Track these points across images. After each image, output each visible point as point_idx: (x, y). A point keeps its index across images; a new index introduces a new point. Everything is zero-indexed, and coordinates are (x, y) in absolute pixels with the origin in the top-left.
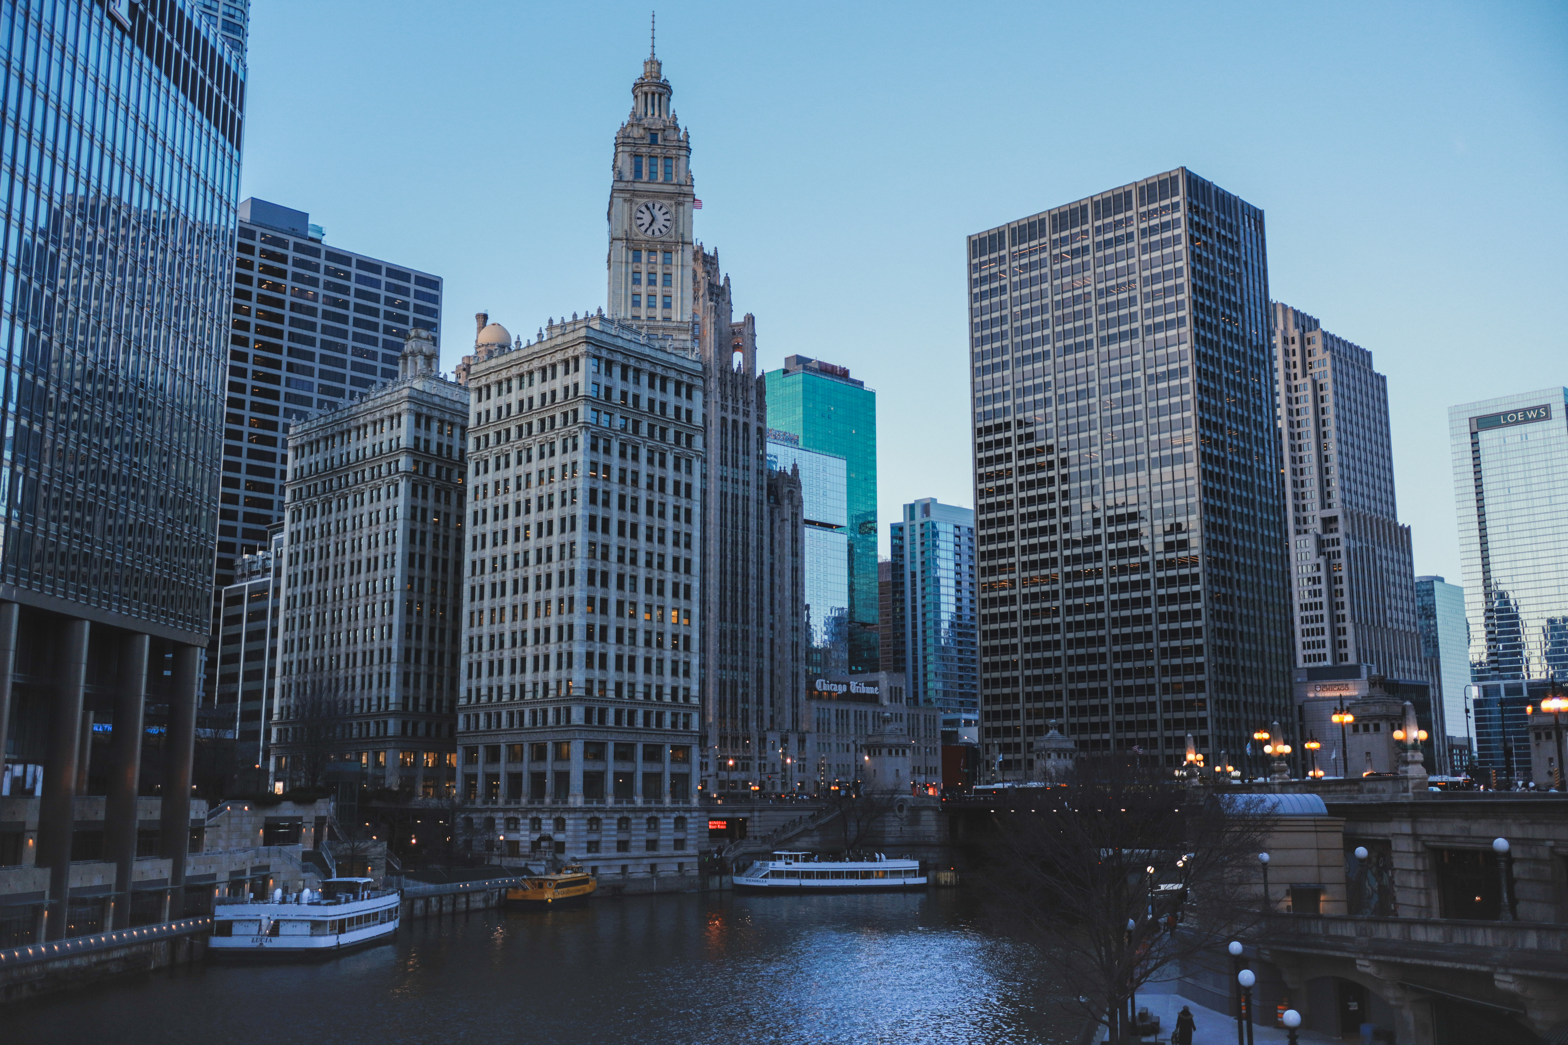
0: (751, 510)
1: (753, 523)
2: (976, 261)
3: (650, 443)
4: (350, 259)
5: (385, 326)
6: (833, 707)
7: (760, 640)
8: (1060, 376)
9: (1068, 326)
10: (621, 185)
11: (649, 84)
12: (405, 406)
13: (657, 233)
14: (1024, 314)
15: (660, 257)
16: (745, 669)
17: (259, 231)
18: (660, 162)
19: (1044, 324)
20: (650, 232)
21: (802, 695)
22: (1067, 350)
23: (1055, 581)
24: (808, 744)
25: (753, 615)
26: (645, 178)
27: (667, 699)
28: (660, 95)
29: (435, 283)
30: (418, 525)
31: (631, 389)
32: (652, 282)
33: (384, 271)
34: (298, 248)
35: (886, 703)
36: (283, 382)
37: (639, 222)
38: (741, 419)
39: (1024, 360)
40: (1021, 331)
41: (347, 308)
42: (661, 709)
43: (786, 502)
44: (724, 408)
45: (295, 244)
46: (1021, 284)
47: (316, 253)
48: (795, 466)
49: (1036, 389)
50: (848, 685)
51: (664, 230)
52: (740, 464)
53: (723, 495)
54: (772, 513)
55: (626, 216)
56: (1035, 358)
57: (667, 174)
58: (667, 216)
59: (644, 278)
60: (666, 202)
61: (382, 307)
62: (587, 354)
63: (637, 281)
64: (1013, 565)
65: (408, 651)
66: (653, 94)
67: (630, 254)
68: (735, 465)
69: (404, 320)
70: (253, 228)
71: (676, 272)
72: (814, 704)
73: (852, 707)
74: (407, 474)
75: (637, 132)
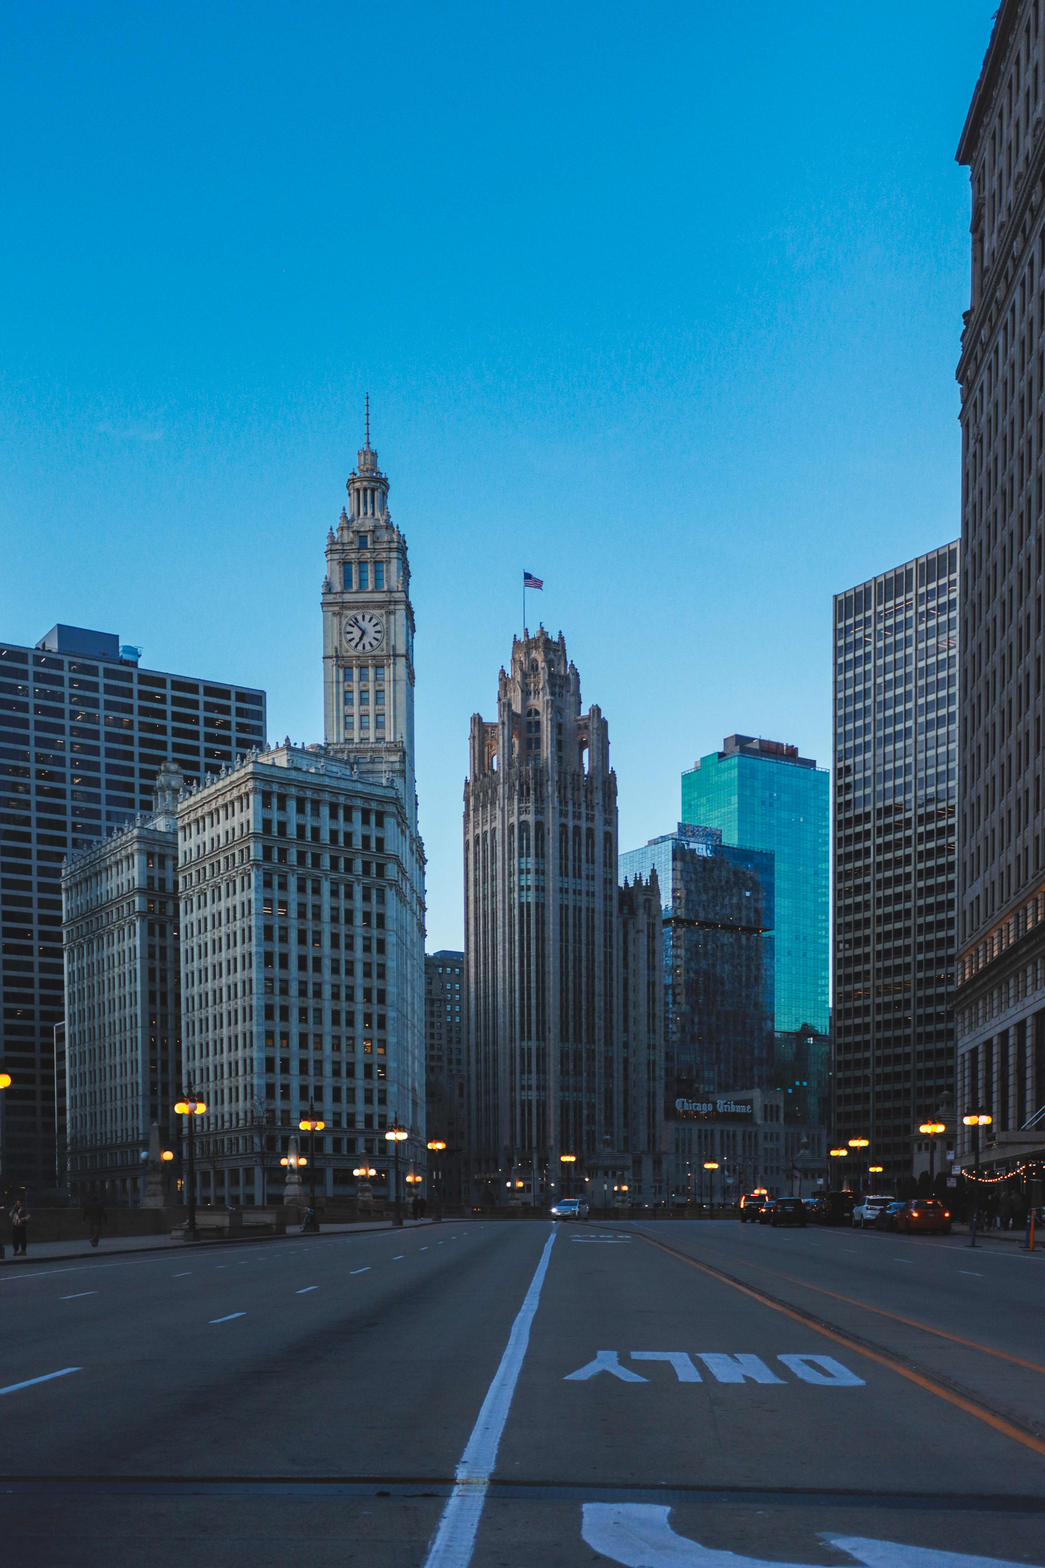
0: (597, 922)
1: (599, 937)
2: (841, 625)
3: (334, 875)
4: (164, 680)
5: (206, 749)
6: (695, 1128)
7: (609, 1060)
8: (921, 756)
9: (932, 697)
10: (330, 598)
11: (361, 480)
12: (136, 846)
13: (368, 647)
14: (887, 685)
15: (371, 672)
16: (591, 1090)
17: (67, 659)
18: (370, 568)
19: (907, 696)
20: (360, 647)
21: (660, 1116)
22: (928, 725)
23: (907, 990)
24: (665, 1166)
25: (599, 1034)
26: (355, 587)
27: (360, 1125)
28: (373, 490)
29: (258, 698)
30: (157, 964)
31: (309, 822)
32: (363, 701)
33: (201, 690)
34: (108, 673)
35: (759, 1121)
36: (104, 816)
37: (349, 637)
38: (584, 825)
39: (886, 740)
40: (885, 705)
41: (165, 733)
42: (353, 1136)
43: (641, 912)
44: (563, 814)
45: (106, 670)
46: (886, 650)
47: (128, 677)
48: (654, 871)
49: (896, 772)
50: (715, 1104)
51: (375, 643)
52: (584, 874)
53: (563, 908)
54: (625, 925)
55: (336, 631)
56: (896, 736)
57: (378, 580)
58: (378, 628)
59: (356, 696)
60: (376, 612)
61: (202, 729)
62: (255, 790)
63: (348, 701)
64: (867, 972)
65: (153, 1084)
66: (365, 490)
67: (341, 672)
68: (577, 874)
69: (226, 740)
70: (60, 657)
71: (388, 688)
72: (672, 1125)
73: (718, 1128)
74: (141, 915)
75: (348, 536)
